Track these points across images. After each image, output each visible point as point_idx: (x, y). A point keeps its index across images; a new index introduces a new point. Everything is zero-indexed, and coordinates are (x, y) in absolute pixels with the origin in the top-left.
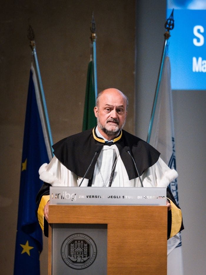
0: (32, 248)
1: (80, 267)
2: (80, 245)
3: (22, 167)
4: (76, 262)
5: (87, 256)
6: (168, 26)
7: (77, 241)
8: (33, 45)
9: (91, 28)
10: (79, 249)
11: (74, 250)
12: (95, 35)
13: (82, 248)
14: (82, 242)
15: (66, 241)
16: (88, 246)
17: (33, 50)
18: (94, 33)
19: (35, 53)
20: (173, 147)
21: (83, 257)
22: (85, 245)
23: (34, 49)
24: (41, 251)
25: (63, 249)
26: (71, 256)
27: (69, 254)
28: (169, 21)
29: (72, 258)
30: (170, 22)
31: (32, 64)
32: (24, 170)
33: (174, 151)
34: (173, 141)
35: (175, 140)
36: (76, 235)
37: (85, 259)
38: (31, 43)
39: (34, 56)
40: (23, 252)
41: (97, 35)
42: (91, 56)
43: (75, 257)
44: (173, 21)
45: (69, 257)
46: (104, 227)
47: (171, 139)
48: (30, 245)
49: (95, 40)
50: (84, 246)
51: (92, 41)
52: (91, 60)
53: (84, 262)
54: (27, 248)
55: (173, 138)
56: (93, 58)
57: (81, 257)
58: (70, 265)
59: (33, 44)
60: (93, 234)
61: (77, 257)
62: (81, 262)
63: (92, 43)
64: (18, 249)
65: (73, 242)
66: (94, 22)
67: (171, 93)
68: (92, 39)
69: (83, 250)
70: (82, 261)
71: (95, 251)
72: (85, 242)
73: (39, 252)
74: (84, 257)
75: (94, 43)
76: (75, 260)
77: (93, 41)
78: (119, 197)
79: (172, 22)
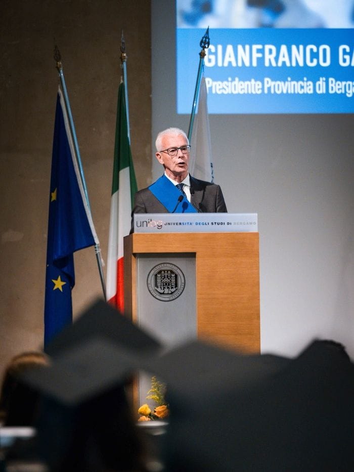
0: (64, 283)
1: (168, 299)
2: (167, 276)
3: (51, 197)
4: (163, 293)
5: (175, 287)
6: (203, 45)
7: (164, 271)
8: (60, 67)
9: (121, 47)
10: (167, 280)
11: (161, 281)
12: (125, 55)
13: (169, 279)
14: (169, 272)
15: (152, 272)
16: (176, 276)
17: (59, 72)
18: (123, 53)
19: (62, 75)
20: (212, 173)
21: (170, 288)
22: (173, 275)
23: (61, 71)
24: (73, 287)
25: (149, 279)
26: (158, 287)
27: (156, 285)
28: (204, 39)
29: (159, 290)
30: (205, 41)
31: (59, 87)
32: (54, 201)
33: (213, 177)
34: (212, 166)
35: (213, 166)
36: (162, 265)
37: (173, 290)
38: (57, 64)
39: (61, 78)
40: (55, 288)
41: (127, 55)
42: (122, 77)
43: (162, 288)
44: (209, 39)
45: (156, 288)
46: (192, 255)
47: (210, 165)
48: (62, 280)
49: (126, 60)
50: (171, 276)
51: (122, 62)
52: (122, 81)
53: (172, 293)
54: (59, 284)
55: (211, 164)
56: (123, 79)
57: (168, 288)
58: (157, 297)
59: (60, 65)
60: (180, 263)
61: (164, 288)
62: (168, 294)
63: (122, 63)
64: (49, 285)
65: (160, 272)
66: (124, 41)
67: (208, 116)
68: (122, 59)
69: (171, 280)
70: (170, 292)
71: (183, 281)
72: (172, 272)
73: (71, 287)
74: (172, 288)
75: (125, 64)
76: (162, 291)
77: (124, 61)
78: (207, 224)
79: (207, 40)
